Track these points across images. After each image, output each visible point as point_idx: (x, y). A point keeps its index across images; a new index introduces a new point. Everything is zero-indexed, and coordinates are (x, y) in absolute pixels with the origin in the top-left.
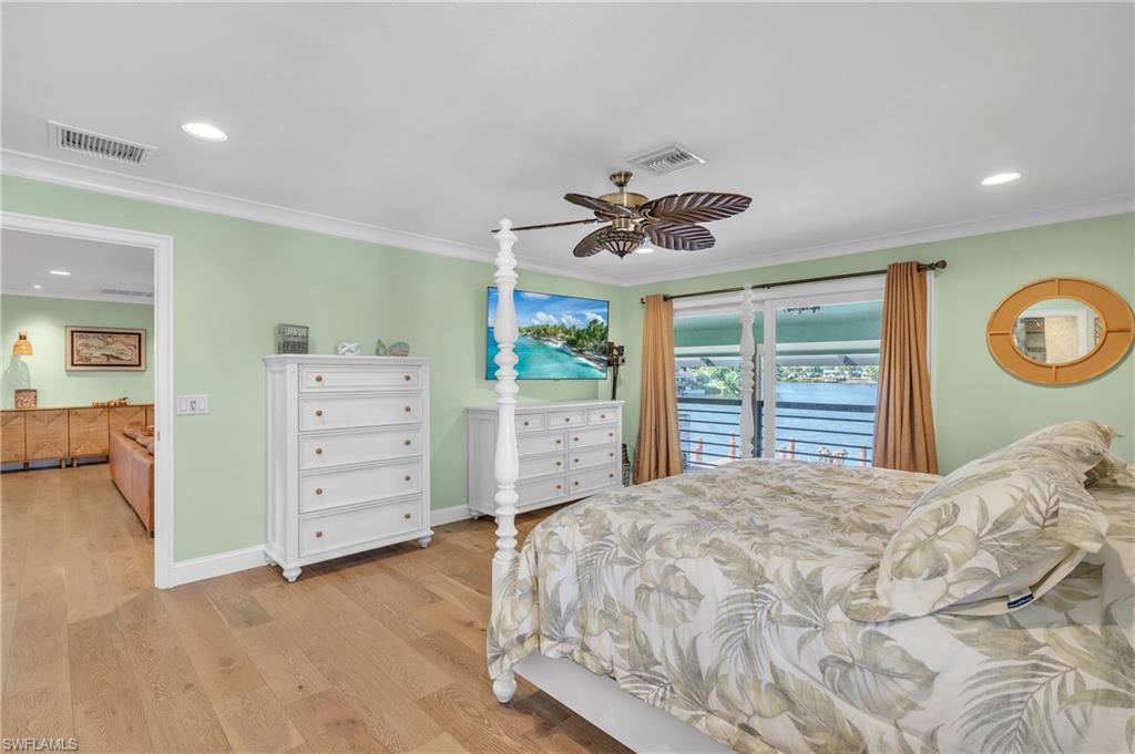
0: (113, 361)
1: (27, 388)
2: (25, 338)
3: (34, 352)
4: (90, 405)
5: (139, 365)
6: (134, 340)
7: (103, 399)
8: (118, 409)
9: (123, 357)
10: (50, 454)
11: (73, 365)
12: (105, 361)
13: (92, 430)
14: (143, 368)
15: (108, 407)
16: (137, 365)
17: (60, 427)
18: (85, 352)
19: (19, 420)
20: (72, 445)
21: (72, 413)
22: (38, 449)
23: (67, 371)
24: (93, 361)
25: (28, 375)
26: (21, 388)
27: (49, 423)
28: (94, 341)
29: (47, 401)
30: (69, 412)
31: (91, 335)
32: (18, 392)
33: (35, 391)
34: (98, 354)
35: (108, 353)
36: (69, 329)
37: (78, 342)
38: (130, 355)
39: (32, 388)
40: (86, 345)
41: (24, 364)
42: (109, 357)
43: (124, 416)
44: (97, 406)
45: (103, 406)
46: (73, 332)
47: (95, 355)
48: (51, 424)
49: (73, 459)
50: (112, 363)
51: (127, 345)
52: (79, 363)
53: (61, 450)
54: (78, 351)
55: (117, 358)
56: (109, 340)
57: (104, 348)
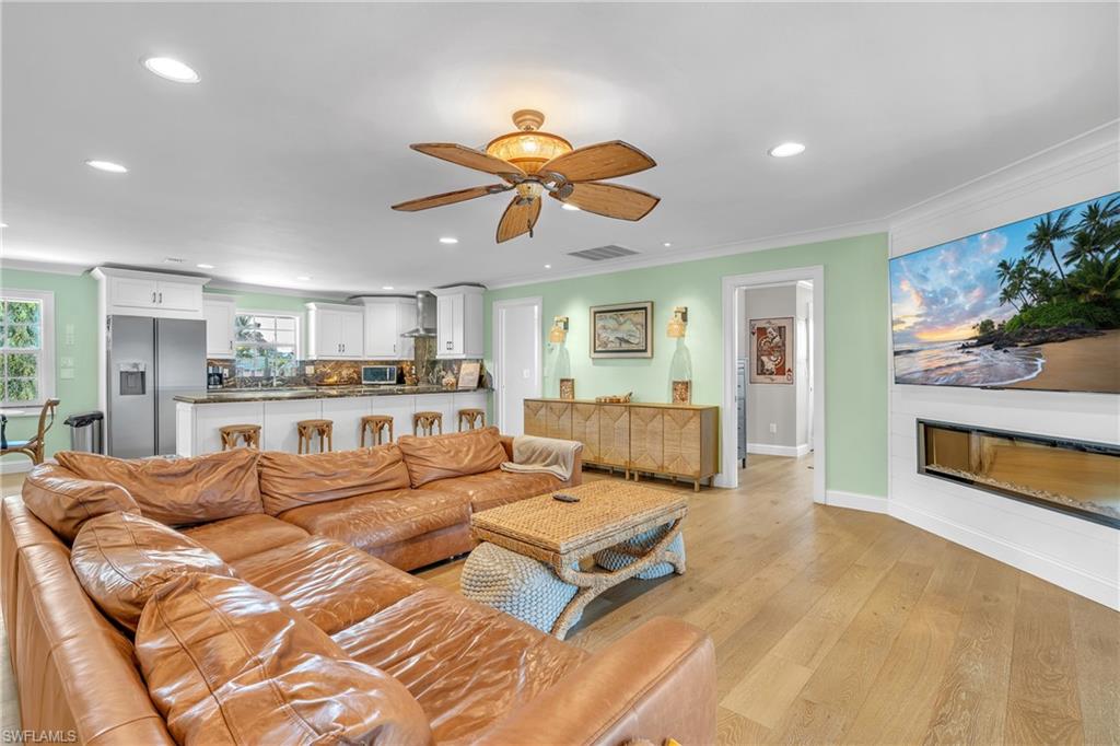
0: (625, 346)
1: (567, 377)
5: (646, 350)
6: (640, 317)
9: (633, 341)
11: (595, 351)
12: (618, 346)
14: (649, 354)
16: (644, 349)
18: (603, 335)
23: (592, 358)
24: (609, 347)
25: (569, 362)
26: (563, 377)
28: (611, 322)
29: (585, 394)
31: (608, 315)
32: (562, 381)
33: (572, 381)
34: (613, 337)
35: (620, 336)
36: (593, 310)
37: (599, 324)
38: (637, 340)
39: (570, 377)
40: (604, 328)
41: (567, 351)
42: (622, 340)
46: (595, 313)
47: (611, 339)
50: (625, 349)
51: (635, 325)
52: (599, 349)
54: (599, 335)
55: (627, 342)
56: (621, 319)
57: (616, 330)
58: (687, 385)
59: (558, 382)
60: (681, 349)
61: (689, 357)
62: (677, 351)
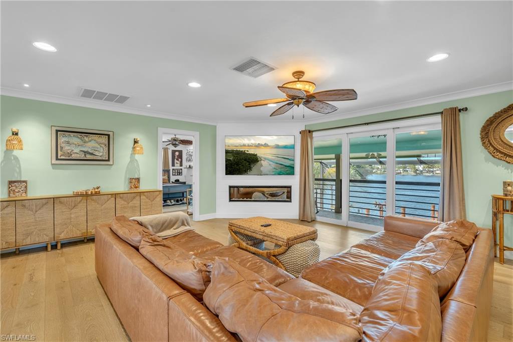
0: (89, 157)
1: (19, 179)
2: (17, 134)
3: (24, 147)
4: (70, 193)
5: (108, 160)
6: (104, 140)
7: (82, 189)
8: (94, 197)
9: (96, 153)
10: (37, 240)
11: (57, 159)
12: (82, 156)
13: (72, 216)
14: (111, 162)
15: (86, 196)
16: (107, 160)
17: (46, 214)
18: (67, 148)
19: (10, 209)
20: (57, 230)
21: (56, 201)
22: (28, 235)
23: (52, 164)
24: (74, 156)
25: (20, 168)
26: (14, 179)
27: (36, 212)
28: (75, 140)
29: (37, 191)
30: (54, 200)
31: (72, 134)
32: (11, 182)
33: (25, 182)
34: (77, 150)
35: (85, 150)
36: (54, 129)
37: (62, 140)
38: (101, 153)
39: (23, 179)
40: (68, 143)
41: (16, 158)
42: (86, 153)
43: (98, 203)
44: (77, 195)
45: (82, 195)
46: (57, 131)
47: (75, 151)
48: (39, 212)
49: (57, 242)
50: (88, 159)
51: (99, 144)
52: (61, 158)
53: (47, 236)
54: (62, 148)
55: (92, 154)
56: (86, 139)
57: (82, 146)
58: (138, 180)
59: (7, 183)
60: (133, 160)
61: (138, 165)
62: (131, 161)
